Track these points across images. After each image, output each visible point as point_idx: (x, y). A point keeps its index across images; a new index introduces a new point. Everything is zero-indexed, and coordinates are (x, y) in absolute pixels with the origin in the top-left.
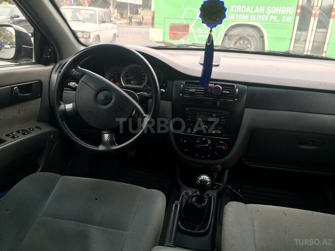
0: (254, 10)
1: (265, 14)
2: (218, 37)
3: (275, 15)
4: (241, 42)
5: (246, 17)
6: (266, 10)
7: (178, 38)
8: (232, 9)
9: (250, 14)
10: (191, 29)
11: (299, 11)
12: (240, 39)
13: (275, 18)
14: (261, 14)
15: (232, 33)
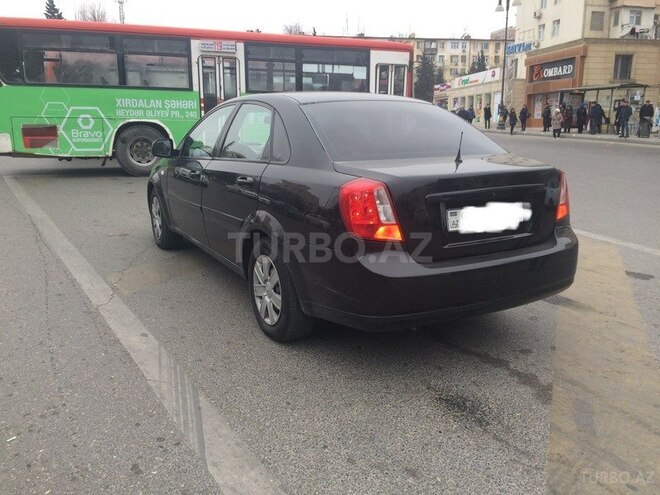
0: (148, 104)
1: (164, 108)
2: (106, 141)
3: (175, 110)
4: (139, 144)
5: (141, 113)
6: (163, 104)
7: (41, 145)
8: (119, 103)
9: (145, 109)
10: (61, 131)
11: (202, 105)
12: (137, 141)
13: (177, 113)
14: (158, 109)
15: (125, 134)
